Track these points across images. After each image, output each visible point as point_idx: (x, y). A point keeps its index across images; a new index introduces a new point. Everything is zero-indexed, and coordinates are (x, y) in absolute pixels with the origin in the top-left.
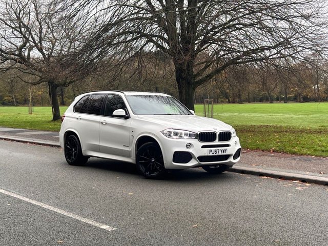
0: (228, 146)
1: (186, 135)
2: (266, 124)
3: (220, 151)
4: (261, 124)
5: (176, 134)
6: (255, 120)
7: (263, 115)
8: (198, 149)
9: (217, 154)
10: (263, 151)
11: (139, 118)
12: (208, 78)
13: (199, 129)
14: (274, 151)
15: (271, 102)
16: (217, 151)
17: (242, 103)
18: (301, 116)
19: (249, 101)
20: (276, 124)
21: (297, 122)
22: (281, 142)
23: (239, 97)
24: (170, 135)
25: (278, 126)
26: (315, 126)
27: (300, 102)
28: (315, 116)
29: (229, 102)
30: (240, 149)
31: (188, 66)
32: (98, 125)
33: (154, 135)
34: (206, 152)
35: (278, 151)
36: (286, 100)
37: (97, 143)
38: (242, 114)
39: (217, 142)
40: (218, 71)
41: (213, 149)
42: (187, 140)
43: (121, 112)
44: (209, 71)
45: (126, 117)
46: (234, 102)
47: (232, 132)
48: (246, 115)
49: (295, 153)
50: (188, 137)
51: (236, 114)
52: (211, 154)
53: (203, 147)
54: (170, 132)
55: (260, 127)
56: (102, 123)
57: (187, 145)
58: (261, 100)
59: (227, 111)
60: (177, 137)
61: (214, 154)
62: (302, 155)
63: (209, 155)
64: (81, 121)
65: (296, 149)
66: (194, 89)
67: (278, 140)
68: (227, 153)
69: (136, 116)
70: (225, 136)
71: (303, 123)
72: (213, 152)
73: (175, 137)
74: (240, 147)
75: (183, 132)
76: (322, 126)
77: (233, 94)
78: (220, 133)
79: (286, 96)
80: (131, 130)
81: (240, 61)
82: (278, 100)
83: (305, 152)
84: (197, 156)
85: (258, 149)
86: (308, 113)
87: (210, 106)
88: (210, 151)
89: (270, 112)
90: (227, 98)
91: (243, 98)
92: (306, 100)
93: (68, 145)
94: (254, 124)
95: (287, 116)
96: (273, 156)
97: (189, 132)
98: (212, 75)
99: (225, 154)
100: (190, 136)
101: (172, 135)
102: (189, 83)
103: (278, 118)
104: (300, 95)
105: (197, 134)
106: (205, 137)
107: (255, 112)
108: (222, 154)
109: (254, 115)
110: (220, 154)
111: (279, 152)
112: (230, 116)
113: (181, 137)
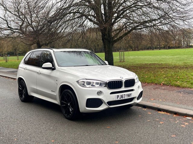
0: (132, 90)
1: (97, 83)
2: (153, 63)
3: (126, 95)
4: (151, 63)
5: (89, 83)
6: (146, 60)
7: (151, 57)
8: (107, 96)
9: (123, 99)
10: (156, 84)
11: (61, 69)
12: (120, 38)
13: (108, 79)
14: (164, 85)
15: (153, 50)
16: (124, 96)
17: (139, 51)
18: (170, 57)
19: (142, 49)
20: (158, 62)
21: (170, 61)
22: (167, 77)
23: (138, 47)
24: (84, 84)
25: (160, 63)
26: (181, 63)
27: (167, 49)
28: (177, 56)
29: (133, 50)
30: (142, 91)
31: (109, 31)
32: (36, 74)
33: (71, 84)
34: (114, 97)
35: (166, 84)
36: (160, 48)
37: (35, 87)
38: (140, 57)
39: (123, 89)
40: (126, 34)
41: (120, 94)
42: (98, 88)
43: (49, 65)
44: (121, 34)
45: (53, 69)
46: (135, 50)
47: (135, 79)
48: (141, 57)
49: (178, 86)
50: (98, 86)
51: (136, 57)
52: (119, 99)
53: (112, 93)
54: (84, 82)
55: (150, 64)
56: (38, 73)
57: (98, 93)
58: (148, 49)
59: (132, 56)
60: (90, 86)
61: (121, 99)
62: (183, 87)
63: (117, 99)
64: (27, 71)
65: (179, 83)
66: (113, 45)
67: (164, 76)
68: (132, 96)
69: (60, 67)
70: (130, 83)
71: (173, 61)
72: (120, 97)
73: (88, 86)
74: (142, 90)
75: (95, 81)
76: (185, 63)
77: (134, 46)
78: (126, 80)
79: (160, 46)
80: (56, 79)
81: (138, 28)
82: (156, 48)
83: (185, 86)
84: (106, 101)
85: (152, 83)
86: (173, 55)
87: (123, 52)
88: (118, 96)
89: (153, 55)
90: (131, 49)
91: (139, 48)
92: (170, 48)
93: (20, 87)
94: (146, 63)
95: (163, 57)
96: (164, 89)
97: (99, 82)
98: (122, 36)
99: (130, 97)
100: (101, 84)
101: (85, 84)
102: (109, 42)
103: (159, 58)
104: (166, 45)
105: (106, 83)
106: (113, 85)
107: (146, 55)
108: (128, 98)
109: (146, 57)
110: (126, 98)
111: (167, 86)
112: (133, 58)
113: (93, 85)
